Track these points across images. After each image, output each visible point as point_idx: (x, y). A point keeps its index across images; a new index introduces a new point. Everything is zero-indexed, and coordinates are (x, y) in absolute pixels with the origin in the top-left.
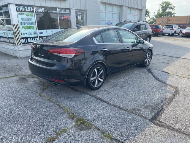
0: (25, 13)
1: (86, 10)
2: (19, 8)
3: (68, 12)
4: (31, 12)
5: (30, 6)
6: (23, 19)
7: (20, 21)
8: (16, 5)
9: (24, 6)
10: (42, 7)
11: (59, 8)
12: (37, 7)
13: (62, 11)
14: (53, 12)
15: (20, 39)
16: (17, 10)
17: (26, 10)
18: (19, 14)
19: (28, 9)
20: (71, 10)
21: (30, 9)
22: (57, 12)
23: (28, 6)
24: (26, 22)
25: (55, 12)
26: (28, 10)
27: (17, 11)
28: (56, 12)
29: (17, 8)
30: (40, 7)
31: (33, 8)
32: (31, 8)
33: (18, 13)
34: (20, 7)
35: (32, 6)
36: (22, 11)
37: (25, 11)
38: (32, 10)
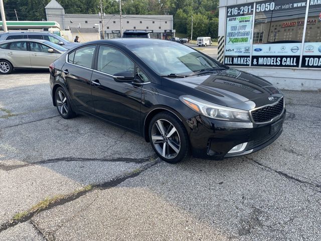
0: (238, 17)
2: (232, 11)
4: (248, 14)
5: (248, 4)
6: (234, 28)
7: (229, 30)
8: (228, 7)
9: (239, 6)
10: (270, 1)
12: (261, 3)
14: (295, 5)
15: (223, 57)
16: (229, 14)
17: (241, 13)
18: (229, 20)
19: (245, 10)
21: (248, 9)
22: (306, 4)
23: (244, 5)
24: (236, 32)
25: (299, 5)
26: (243, 11)
27: (228, 17)
28: (303, 4)
29: (228, 12)
30: (265, 2)
31: (252, 8)
32: (250, 7)
33: (228, 19)
34: (233, 10)
35: (252, 4)
36: (234, 15)
37: (239, 15)
38: (250, 12)
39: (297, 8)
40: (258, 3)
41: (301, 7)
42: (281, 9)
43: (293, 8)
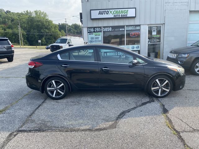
1: (164, 24)
3: (138, 28)
4: (99, 32)
5: (99, 27)
6: (92, 38)
7: (90, 40)
8: (88, 28)
9: (94, 28)
10: (109, 27)
11: (127, 26)
12: (105, 27)
13: (130, 28)
14: (120, 29)
15: (88, 53)
16: (89, 31)
17: (95, 31)
18: (89, 34)
20: (142, 27)
22: (125, 29)
23: (97, 27)
24: (94, 40)
25: (122, 29)
26: (97, 30)
27: (88, 32)
28: (124, 29)
29: (88, 30)
30: (107, 27)
31: (101, 29)
32: (100, 29)
33: (89, 33)
34: (91, 29)
35: (101, 27)
36: (92, 32)
37: (94, 32)
38: (100, 31)
39: (121, 31)
40: (103, 27)
41: (123, 31)
42: (114, 31)
43: (119, 31)
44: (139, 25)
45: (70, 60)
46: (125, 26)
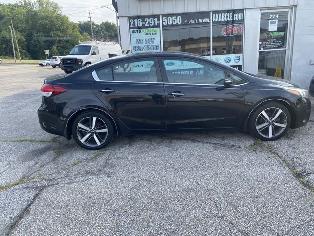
0: (143, 29)
1: (296, 6)
2: (134, 22)
3: (238, 16)
4: (154, 26)
5: (153, 16)
6: (140, 41)
7: (134, 44)
8: (130, 18)
9: (143, 18)
10: (176, 15)
11: (215, 12)
12: (166, 16)
13: (223, 18)
14: (201, 21)
16: (131, 26)
17: (146, 25)
18: (133, 32)
19: (150, 22)
20: (247, 13)
21: (154, 21)
22: (210, 20)
23: (149, 17)
24: (143, 45)
25: (204, 20)
26: (149, 23)
27: (130, 28)
28: (208, 20)
29: (130, 23)
30: (171, 15)
31: (158, 20)
32: (156, 19)
33: (132, 30)
34: (136, 20)
35: (158, 16)
36: (139, 27)
37: (144, 27)
38: (156, 24)
39: (202, 23)
40: (164, 15)
41: (206, 23)
42: (187, 24)
43: (199, 23)
44: (242, 11)
45: (114, 80)
46: (210, 12)
